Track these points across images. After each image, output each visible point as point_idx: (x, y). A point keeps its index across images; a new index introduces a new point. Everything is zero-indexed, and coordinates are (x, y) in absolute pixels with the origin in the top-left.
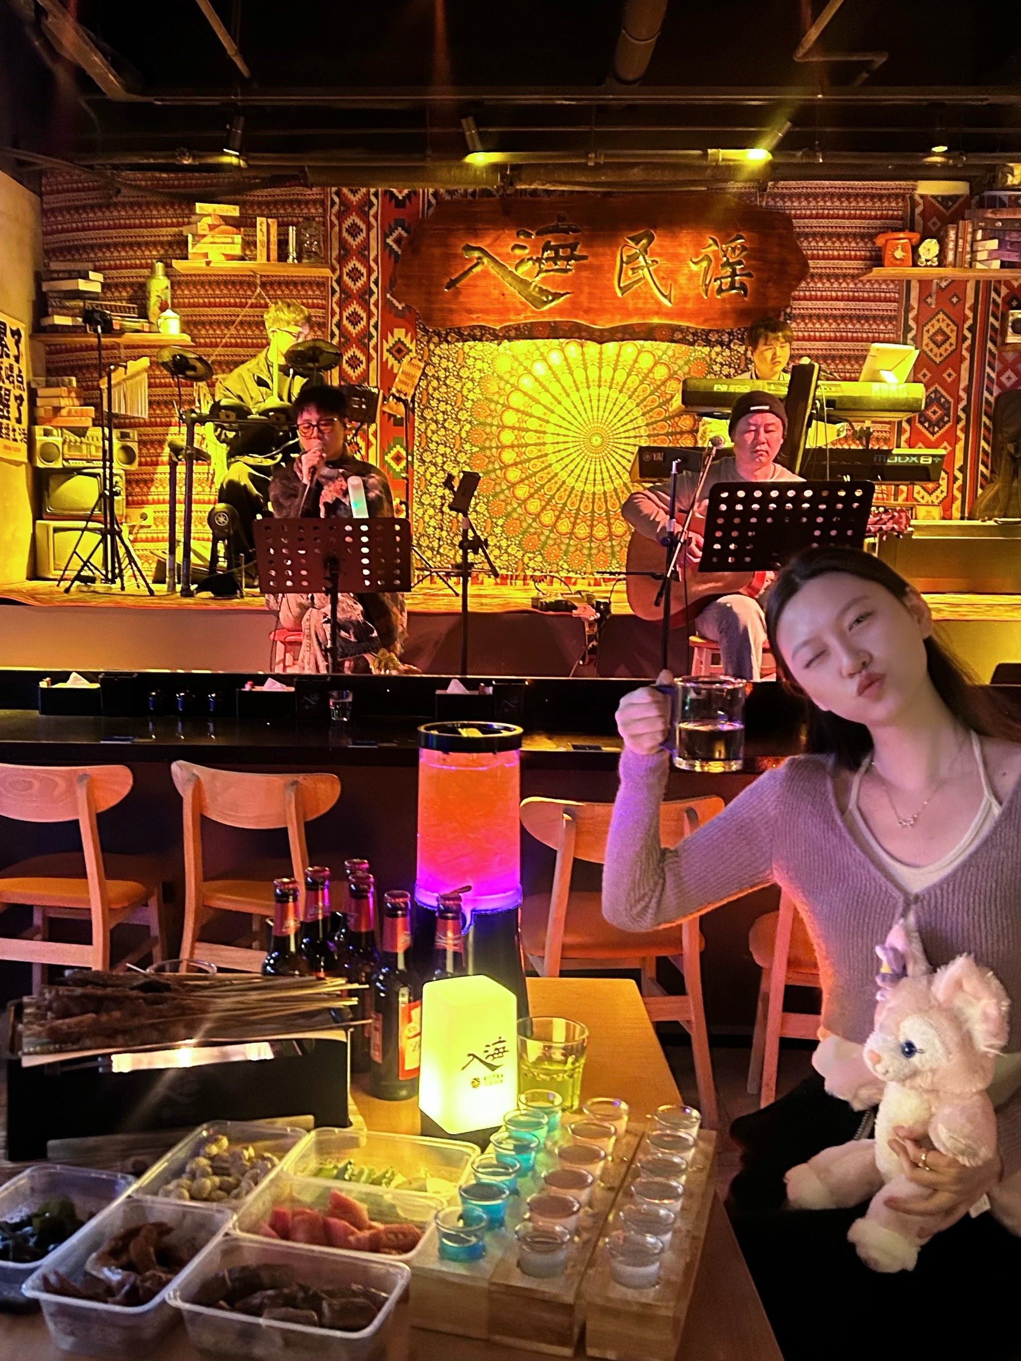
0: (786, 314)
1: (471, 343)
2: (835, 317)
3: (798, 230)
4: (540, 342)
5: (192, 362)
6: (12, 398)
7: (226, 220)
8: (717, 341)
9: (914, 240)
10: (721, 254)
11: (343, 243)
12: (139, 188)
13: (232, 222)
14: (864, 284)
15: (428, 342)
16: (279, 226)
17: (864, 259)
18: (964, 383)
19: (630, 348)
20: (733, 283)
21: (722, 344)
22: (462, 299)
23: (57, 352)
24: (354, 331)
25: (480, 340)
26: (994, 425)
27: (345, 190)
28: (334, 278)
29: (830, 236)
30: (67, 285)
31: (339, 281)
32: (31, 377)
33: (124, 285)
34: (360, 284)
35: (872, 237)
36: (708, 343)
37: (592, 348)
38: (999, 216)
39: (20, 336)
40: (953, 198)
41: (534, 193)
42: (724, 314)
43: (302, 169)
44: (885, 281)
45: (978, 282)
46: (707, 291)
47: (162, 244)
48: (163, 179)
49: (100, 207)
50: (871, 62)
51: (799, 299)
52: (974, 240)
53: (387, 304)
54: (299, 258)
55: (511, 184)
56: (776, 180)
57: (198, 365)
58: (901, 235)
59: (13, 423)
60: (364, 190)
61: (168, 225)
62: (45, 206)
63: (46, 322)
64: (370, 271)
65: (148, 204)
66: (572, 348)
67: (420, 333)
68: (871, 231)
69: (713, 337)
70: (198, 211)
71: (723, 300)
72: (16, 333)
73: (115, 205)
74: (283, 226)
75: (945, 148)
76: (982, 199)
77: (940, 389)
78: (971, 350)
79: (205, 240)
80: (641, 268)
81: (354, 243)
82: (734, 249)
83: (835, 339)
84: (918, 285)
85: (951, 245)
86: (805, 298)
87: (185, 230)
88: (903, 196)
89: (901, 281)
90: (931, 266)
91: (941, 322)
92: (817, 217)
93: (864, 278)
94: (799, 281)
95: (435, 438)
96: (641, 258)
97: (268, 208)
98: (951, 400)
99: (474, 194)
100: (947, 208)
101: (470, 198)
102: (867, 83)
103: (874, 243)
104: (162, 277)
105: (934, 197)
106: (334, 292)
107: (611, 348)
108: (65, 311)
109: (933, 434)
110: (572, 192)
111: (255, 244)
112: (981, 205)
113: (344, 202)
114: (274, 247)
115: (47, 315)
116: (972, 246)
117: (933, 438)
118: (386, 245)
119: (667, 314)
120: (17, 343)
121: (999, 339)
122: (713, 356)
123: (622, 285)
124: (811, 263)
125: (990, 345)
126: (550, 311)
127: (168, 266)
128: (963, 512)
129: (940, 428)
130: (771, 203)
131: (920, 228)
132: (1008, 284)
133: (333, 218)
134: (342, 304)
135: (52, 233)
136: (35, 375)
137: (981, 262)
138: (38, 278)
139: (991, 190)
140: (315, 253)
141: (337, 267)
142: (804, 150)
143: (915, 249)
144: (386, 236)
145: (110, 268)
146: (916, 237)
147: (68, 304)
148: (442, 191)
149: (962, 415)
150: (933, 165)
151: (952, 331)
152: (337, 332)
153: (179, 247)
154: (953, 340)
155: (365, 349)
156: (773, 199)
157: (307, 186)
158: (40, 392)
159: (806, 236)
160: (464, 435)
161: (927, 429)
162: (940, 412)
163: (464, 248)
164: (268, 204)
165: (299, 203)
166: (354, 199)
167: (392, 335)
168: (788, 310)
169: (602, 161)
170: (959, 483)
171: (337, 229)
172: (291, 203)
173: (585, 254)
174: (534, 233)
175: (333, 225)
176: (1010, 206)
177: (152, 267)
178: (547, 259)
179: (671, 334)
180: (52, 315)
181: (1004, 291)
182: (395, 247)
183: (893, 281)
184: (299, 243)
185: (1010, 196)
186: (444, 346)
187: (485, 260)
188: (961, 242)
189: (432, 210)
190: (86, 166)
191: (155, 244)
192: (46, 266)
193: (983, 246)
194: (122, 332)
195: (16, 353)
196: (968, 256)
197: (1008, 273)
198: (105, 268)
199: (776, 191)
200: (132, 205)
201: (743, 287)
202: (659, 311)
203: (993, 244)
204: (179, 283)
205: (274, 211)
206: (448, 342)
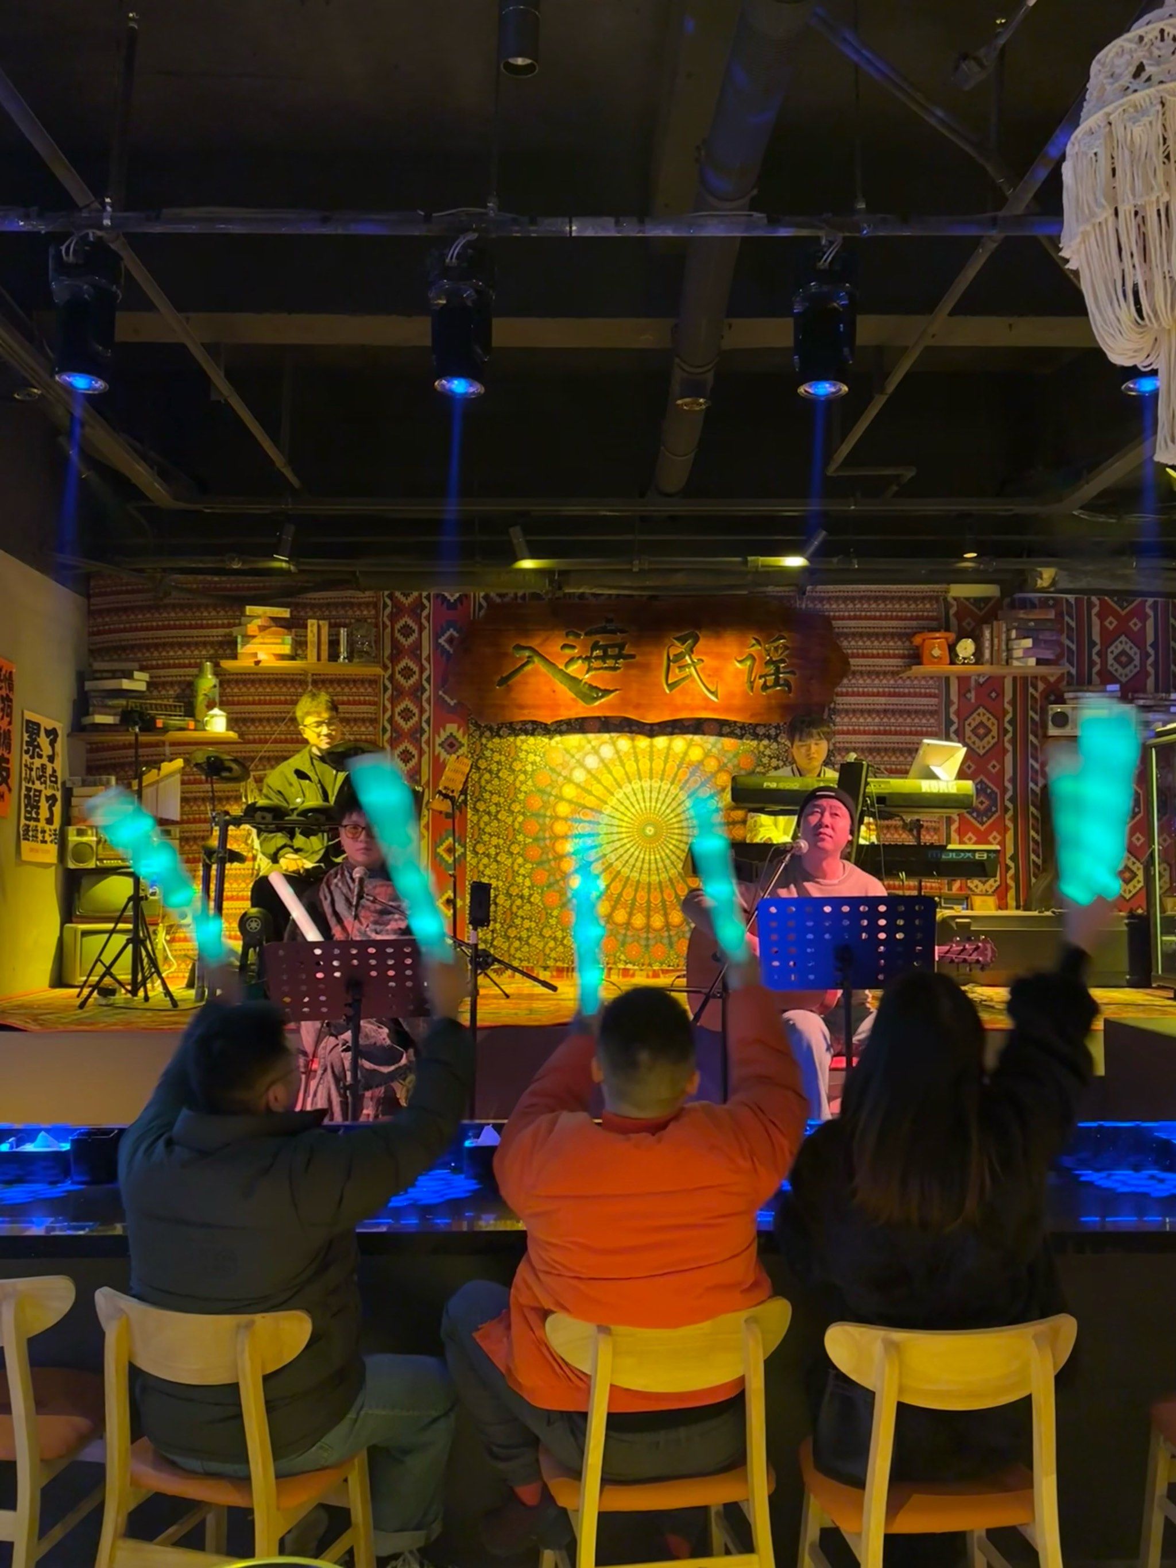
0: (830, 709)
1: (523, 737)
2: (878, 712)
3: (837, 630)
4: (591, 736)
5: (228, 764)
6: (43, 799)
7: (276, 621)
8: (764, 734)
9: (950, 640)
10: (764, 653)
11: (395, 644)
12: (190, 591)
13: (283, 623)
14: (904, 681)
15: (481, 736)
16: (331, 626)
17: (903, 657)
18: (1009, 773)
19: (679, 743)
20: (777, 679)
21: (768, 737)
22: (513, 695)
23: (97, 750)
24: (406, 726)
25: (532, 734)
26: (1041, 813)
27: (398, 594)
28: (387, 676)
29: (869, 636)
30: (111, 684)
31: (391, 678)
32: (67, 776)
33: (172, 684)
34: (412, 681)
35: (909, 636)
36: (756, 736)
37: (643, 742)
38: (1031, 617)
39: (56, 735)
40: (986, 600)
41: (582, 596)
42: (770, 709)
43: (354, 573)
44: (924, 678)
45: (1015, 679)
46: (752, 688)
47: (212, 644)
48: (216, 583)
49: (149, 608)
50: (898, 476)
51: (842, 695)
52: (1009, 639)
53: (440, 703)
54: (350, 658)
55: (560, 588)
56: (815, 583)
57: (234, 766)
58: (937, 635)
59: (42, 824)
60: (416, 594)
61: (217, 627)
62: (92, 608)
63: (87, 720)
64: (422, 669)
65: (199, 606)
66: (624, 742)
67: (472, 728)
68: (908, 631)
69: (761, 731)
70: (248, 613)
71: (769, 697)
72: (52, 733)
73: (166, 606)
74: (334, 626)
75: (975, 555)
76: (1013, 601)
77: (986, 780)
78: (1013, 741)
79: (256, 640)
80: (688, 666)
81: (407, 642)
82: (776, 649)
83: (879, 733)
84: (956, 682)
85: (987, 644)
86: (847, 694)
87: (235, 631)
88: (937, 599)
89: (939, 678)
90: (968, 664)
91: (981, 716)
92: (855, 618)
93: (904, 675)
94: (842, 678)
95: (488, 829)
96: (687, 658)
97: (320, 610)
98: (995, 789)
99: (524, 597)
100: (980, 609)
101: (519, 601)
102: (896, 495)
103: (911, 642)
104: (210, 677)
105: (967, 599)
106: (385, 689)
107: (661, 741)
108: (108, 710)
109: (982, 824)
110: (618, 596)
111: (306, 643)
112: (1012, 606)
113: (397, 605)
114: (325, 647)
115: (87, 713)
116: (1007, 645)
117: (982, 828)
118: (438, 646)
119: (714, 710)
120: (52, 743)
121: (1040, 732)
122: (762, 748)
123: (670, 682)
124: (852, 661)
125: (1031, 737)
126: (600, 707)
127: (217, 665)
128: (1017, 900)
129: (989, 818)
130: (811, 606)
131: (956, 628)
132: (1044, 679)
133: (386, 620)
134: (393, 701)
135: (99, 633)
136: (72, 774)
137: (1018, 659)
138: (81, 678)
139: (1022, 591)
140: (366, 652)
141: (390, 665)
142: (841, 557)
143: (952, 649)
144: (437, 636)
145: (158, 667)
146: (952, 636)
147: (110, 703)
148: (492, 594)
149: (1010, 805)
150: (965, 570)
151: (993, 724)
152: (388, 727)
153: (229, 647)
154: (995, 732)
155: (417, 743)
156: (812, 602)
157: (359, 590)
158: (76, 791)
159: (846, 636)
160: (517, 826)
161: (975, 819)
162: (987, 803)
163: (514, 648)
164: (320, 606)
165: (352, 605)
166: (407, 602)
167: (444, 730)
168: (832, 706)
169: (646, 567)
170: (1012, 872)
171: (389, 630)
172: (344, 605)
173: (632, 653)
174: (583, 633)
175: (385, 626)
176: (1041, 608)
177: (200, 667)
178: (597, 658)
179: (720, 728)
180: (93, 714)
181: (1041, 686)
182: (447, 646)
183: (932, 678)
184: (351, 644)
185: (1040, 598)
186: (497, 740)
187: (536, 659)
188: (996, 641)
189: (482, 612)
190: (135, 570)
191: (205, 644)
192: (90, 665)
193: (1019, 644)
194: (165, 730)
195: (50, 753)
196: (1005, 654)
197: (1043, 670)
198: (153, 668)
199: (814, 594)
200: (182, 607)
201: (787, 683)
202: (708, 705)
203: (1028, 643)
204: (229, 682)
205: (327, 613)
206: (500, 737)
